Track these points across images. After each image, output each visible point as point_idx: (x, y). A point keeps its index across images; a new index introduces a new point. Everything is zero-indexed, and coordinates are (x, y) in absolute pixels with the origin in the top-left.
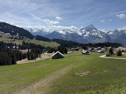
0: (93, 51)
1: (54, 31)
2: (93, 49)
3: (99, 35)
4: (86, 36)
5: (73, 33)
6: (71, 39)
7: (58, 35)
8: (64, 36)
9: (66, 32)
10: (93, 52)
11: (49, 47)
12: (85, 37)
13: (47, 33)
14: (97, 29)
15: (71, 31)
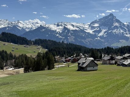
0: (114, 62)
1: (41, 25)
2: (112, 59)
3: (127, 34)
4: (101, 34)
5: (77, 29)
6: (74, 41)
7: (48, 34)
8: (60, 34)
9: (64, 27)
10: (112, 64)
11: (23, 55)
12: (100, 37)
13: (27, 30)
14: (121, 23)
15: (73, 26)
